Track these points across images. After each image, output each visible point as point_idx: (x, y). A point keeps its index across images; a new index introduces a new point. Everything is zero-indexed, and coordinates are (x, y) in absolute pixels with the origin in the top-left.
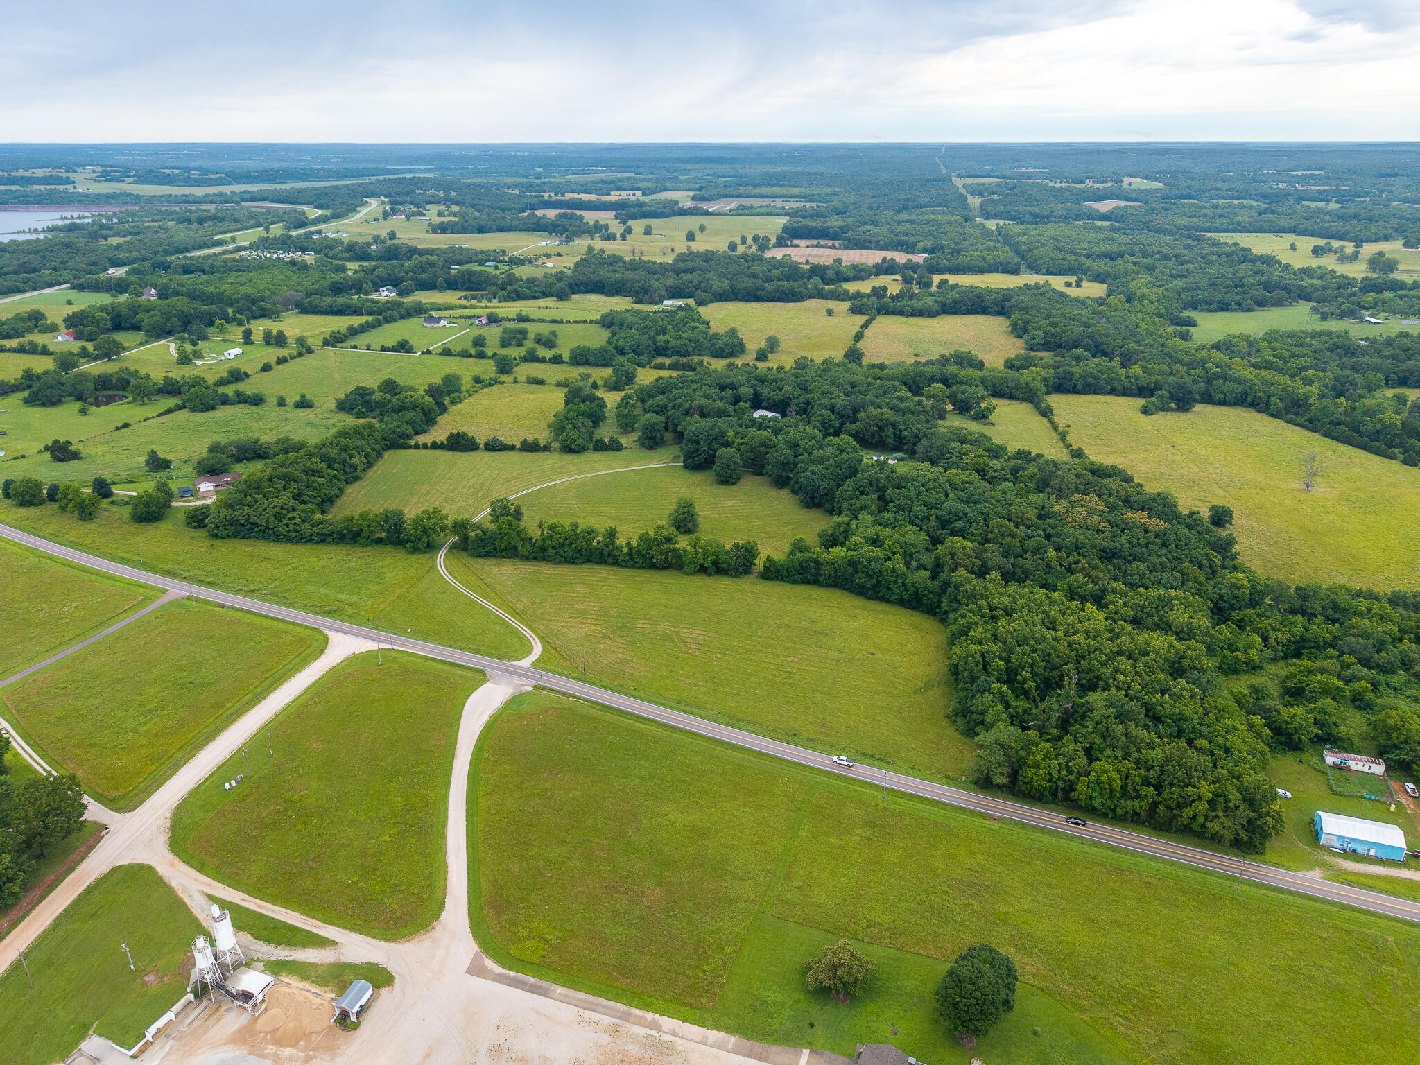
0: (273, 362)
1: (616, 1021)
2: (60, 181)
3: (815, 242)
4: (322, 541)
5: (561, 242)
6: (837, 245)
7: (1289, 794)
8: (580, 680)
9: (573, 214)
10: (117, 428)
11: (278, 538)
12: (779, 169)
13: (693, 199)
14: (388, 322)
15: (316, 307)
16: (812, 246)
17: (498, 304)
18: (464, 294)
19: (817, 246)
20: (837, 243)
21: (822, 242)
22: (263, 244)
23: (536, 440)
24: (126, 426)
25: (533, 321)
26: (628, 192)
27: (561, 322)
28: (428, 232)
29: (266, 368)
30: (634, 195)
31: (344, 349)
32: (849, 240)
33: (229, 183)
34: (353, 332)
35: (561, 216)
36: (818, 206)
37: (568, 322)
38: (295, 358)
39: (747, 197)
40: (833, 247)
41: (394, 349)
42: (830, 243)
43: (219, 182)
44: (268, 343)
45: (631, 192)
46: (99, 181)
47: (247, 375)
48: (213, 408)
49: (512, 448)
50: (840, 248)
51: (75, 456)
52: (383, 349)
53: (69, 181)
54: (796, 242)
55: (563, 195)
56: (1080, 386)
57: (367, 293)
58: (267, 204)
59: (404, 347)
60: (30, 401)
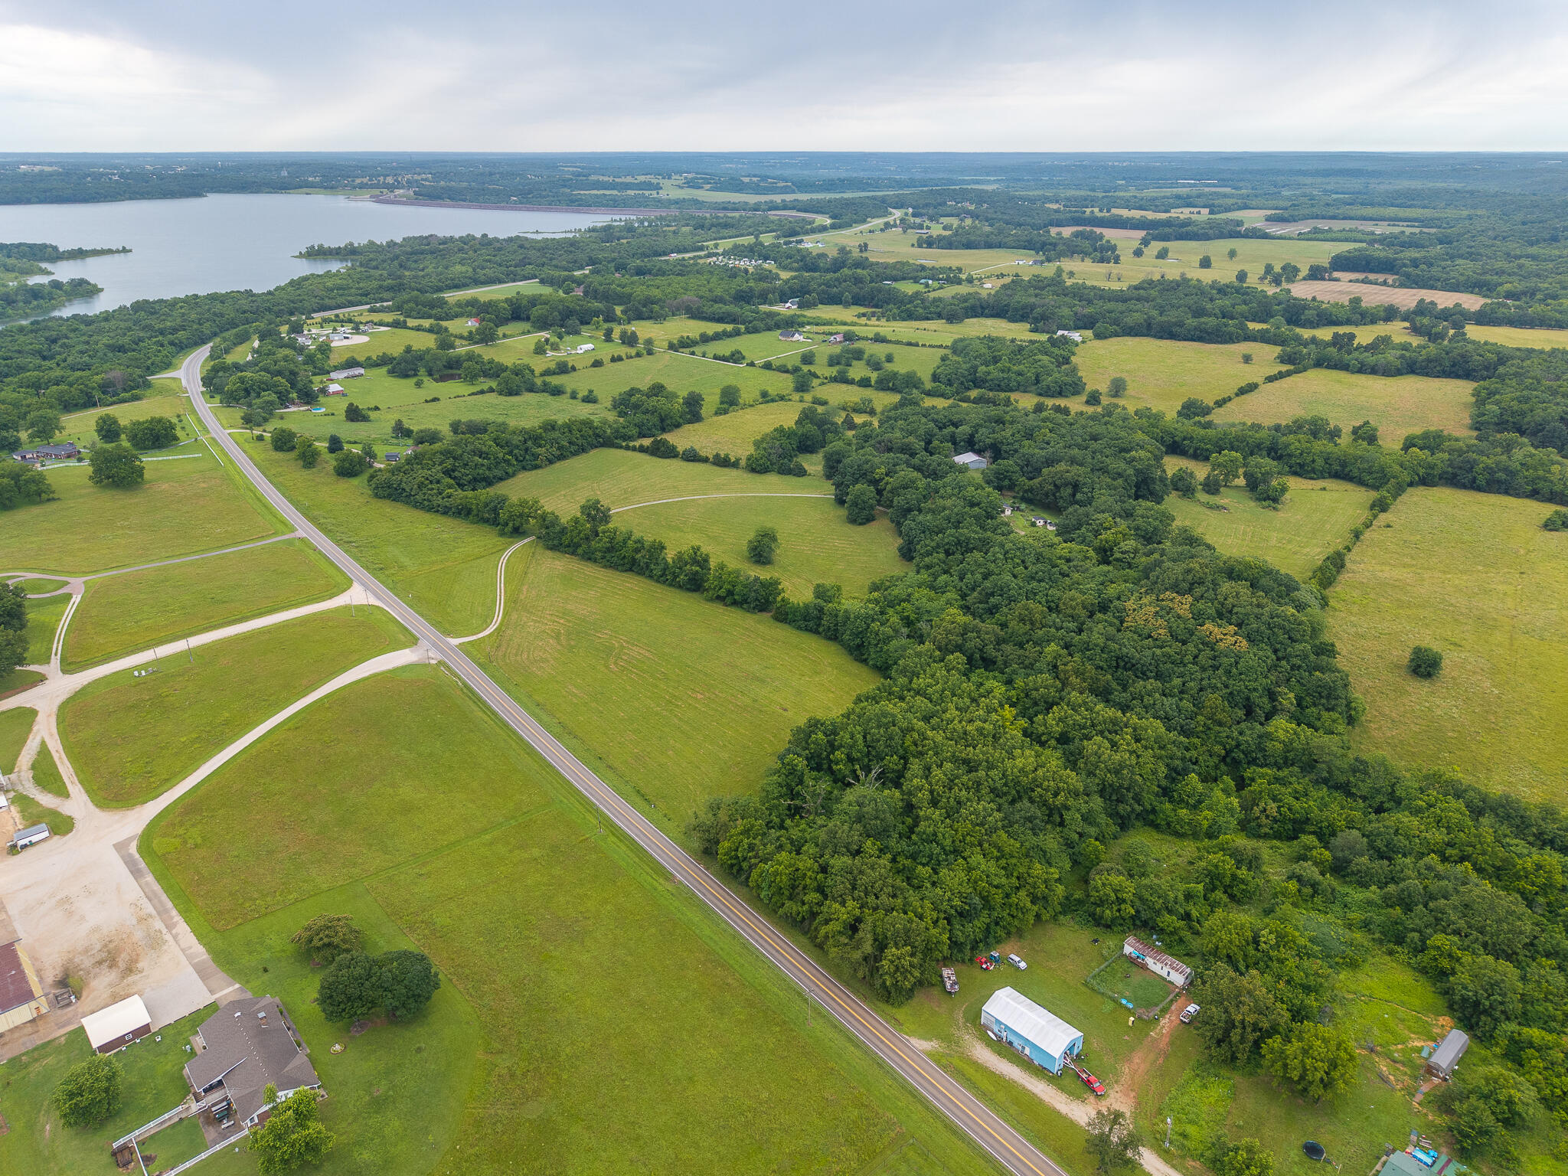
0: (606, 359)
1: (154, 913)
2: (649, 186)
3: (1360, 276)
4: (445, 513)
5: (1035, 262)
6: (1390, 281)
7: (1023, 965)
8: (480, 665)
9: (1092, 232)
10: (426, 401)
11: (418, 505)
12: (1431, 185)
13: (1269, 219)
14: (749, 333)
15: (702, 312)
16: (1357, 281)
17: (877, 323)
18: (862, 310)
19: (1364, 281)
20: (1390, 279)
21: (1372, 276)
22: (738, 252)
23: (727, 456)
24: (435, 400)
25: (890, 342)
26: (1192, 210)
27: (917, 345)
28: (913, 245)
29: (597, 364)
30: (1199, 213)
31: (684, 355)
32: (1408, 276)
33: (793, 192)
34: (705, 339)
35: (1076, 235)
36: (1421, 232)
37: (924, 345)
38: (631, 357)
39: (1344, 218)
40: (1385, 283)
41: (724, 359)
42: (1381, 278)
43: (785, 190)
44: (623, 343)
45: (1196, 210)
46: (682, 188)
47: (574, 369)
48: (517, 394)
49: (705, 460)
50: (1392, 286)
51: (365, 419)
52: (716, 357)
53: (658, 188)
54: (1336, 274)
55: (1108, 211)
56: (1481, 480)
57: (771, 304)
58: (794, 213)
59: (736, 357)
60: (391, 372)
